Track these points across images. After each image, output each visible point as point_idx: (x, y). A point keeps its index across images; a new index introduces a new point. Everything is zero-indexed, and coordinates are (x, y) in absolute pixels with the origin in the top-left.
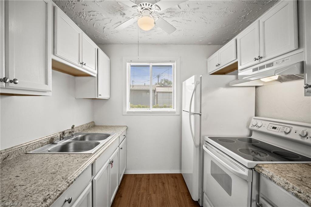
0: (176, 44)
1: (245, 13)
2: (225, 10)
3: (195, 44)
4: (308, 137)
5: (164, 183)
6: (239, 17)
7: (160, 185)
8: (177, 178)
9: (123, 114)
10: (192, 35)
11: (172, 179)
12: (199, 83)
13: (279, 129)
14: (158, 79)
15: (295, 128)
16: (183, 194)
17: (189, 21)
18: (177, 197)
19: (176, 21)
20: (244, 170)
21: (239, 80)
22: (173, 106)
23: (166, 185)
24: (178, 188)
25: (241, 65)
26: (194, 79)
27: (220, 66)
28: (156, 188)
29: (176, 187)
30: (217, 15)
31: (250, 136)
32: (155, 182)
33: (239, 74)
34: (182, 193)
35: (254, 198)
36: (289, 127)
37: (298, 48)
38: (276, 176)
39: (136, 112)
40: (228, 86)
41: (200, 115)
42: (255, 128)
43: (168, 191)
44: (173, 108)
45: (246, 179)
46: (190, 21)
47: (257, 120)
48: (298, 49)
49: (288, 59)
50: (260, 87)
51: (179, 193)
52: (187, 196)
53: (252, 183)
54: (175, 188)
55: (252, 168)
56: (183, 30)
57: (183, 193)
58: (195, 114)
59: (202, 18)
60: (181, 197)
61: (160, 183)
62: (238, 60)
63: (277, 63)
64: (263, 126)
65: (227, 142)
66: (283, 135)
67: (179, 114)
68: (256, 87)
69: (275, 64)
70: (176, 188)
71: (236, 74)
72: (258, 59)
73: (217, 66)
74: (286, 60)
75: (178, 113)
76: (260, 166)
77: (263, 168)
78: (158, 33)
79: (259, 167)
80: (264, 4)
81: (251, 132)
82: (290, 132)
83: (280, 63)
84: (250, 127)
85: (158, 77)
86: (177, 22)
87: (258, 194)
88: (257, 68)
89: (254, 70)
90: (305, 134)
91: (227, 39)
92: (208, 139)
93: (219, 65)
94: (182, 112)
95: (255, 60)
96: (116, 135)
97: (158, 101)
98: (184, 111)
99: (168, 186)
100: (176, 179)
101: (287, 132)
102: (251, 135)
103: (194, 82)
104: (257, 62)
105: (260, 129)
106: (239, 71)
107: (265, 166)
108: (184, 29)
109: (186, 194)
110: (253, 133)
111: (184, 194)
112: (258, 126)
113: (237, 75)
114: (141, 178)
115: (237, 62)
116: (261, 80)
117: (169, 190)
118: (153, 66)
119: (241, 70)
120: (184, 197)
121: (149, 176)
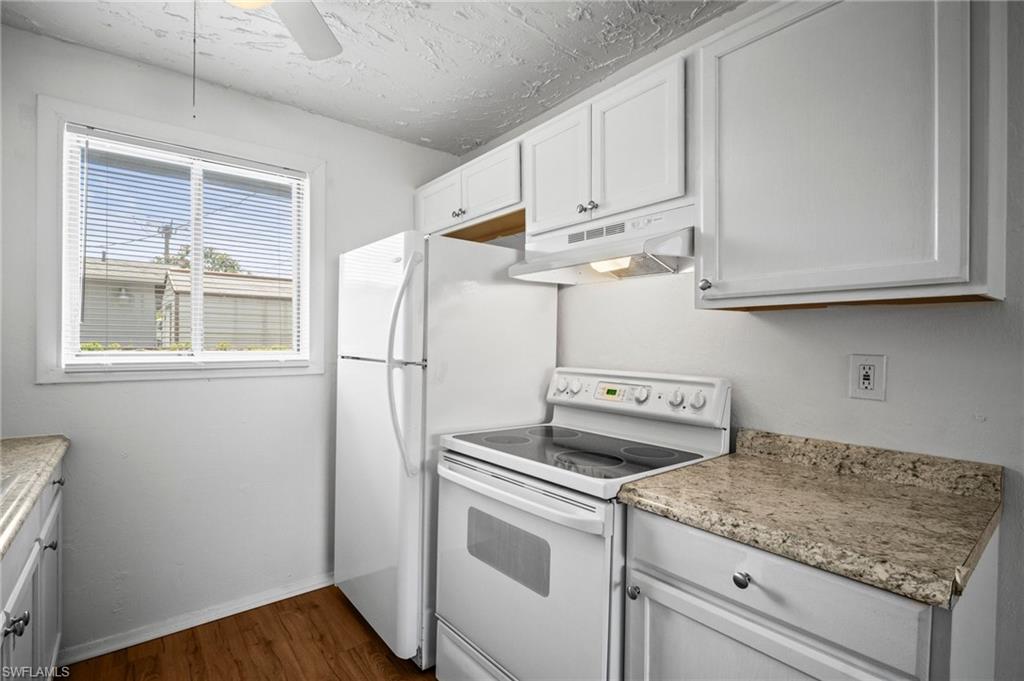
0: (310, 111)
1: (543, 74)
2: (500, 45)
3: (377, 129)
4: (684, 404)
5: (269, 644)
6: (525, 82)
7: (257, 654)
8: (316, 607)
9: (41, 380)
10: (379, 95)
11: (300, 617)
12: (421, 260)
13: (622, 393)
14: (167, 244)
15: (656, 388)
16: (354, 655)
17: (387, 38)
18: (334, 673)
19: (339, 18)
20: (592, 509)
21: (526, 263)
22: (295, 343)
23: (283, 647)
24: (331, 641)
25: (535, 220)
26: (402, 245)
27: (465, 217)
28: (240, 671)
29: (322, 637)
30: (475, 52)
31: (549, 422)
32: (229, 650)
33: (529, 247)
34: (349, 651)
35: (617, 578)
36: (644, 386)
37: (683, 194)
38: (677, 503)
39: (119, 368)
40: (502, 276)
41: (425, 367)
42: (564, 398)
43: (296, 664)
44: (295, 347)
45: (600, 533)
46: (392, 40)
47: (566, 376)
48: (682, 197)
49: (660, 219)
50: (571, 288)
51: (341, 655)
52: (370, 654)
53: (612, 537)
54: (319, 644)
55: (610, 500)
56: (354, 66)
57: (354, 649)
58: (406, 364)
59: (431, 46)
60: (350, 667)
61: (254, 649)
62: (527, 204)
63: (633, 225)
64: (583, 390)
65: (509, 442)
66: (633, 407)
67: (322, 372)
68: (560, 287)
69: (628, 227)
70: (323, 644)
71: (520, 247)
72: (585, 210)
73: (456, 215)
74: (655, 220)
75: (317, 368)
76: (631, 486)
77: (641, 491)
78: (249, 43)
79: (629, 490)
80: (588, 68)
81: (550, 409)
82: (647, 399)
83: (641, 225)
84: (550, 397)
85: (167, 232)
86: (343, 27)
87: (623, 564)
88: (582, 233)
89: (574, 238)
90: (679, 400)
91: (478, 140)
92: (452, 443)
93: (464, 212)
94: (336, 364)
95: (581, 212)
96: (22, 483)
97: (181, 330)
98: (343, 357)
99: (292, 648)
100: (315, 614)
101: (642, 399)
102: (549, 417)
103: (403, 257)
104: (584, 216)
105: (576, 400)
106: (527, 238)
107: (640, 484)
108: (360, 64)
109: (366, 650)
110: (557, 412)
111: (357, 653)
112: (572, 391)
113: (523, 249)
114: (156, 659)
115: (522, 212)
116: (591, 267)
117: (298, 660)
118: (209, 177)
119: (534, 236)
120: (359, 663)
121: (193, 634)
